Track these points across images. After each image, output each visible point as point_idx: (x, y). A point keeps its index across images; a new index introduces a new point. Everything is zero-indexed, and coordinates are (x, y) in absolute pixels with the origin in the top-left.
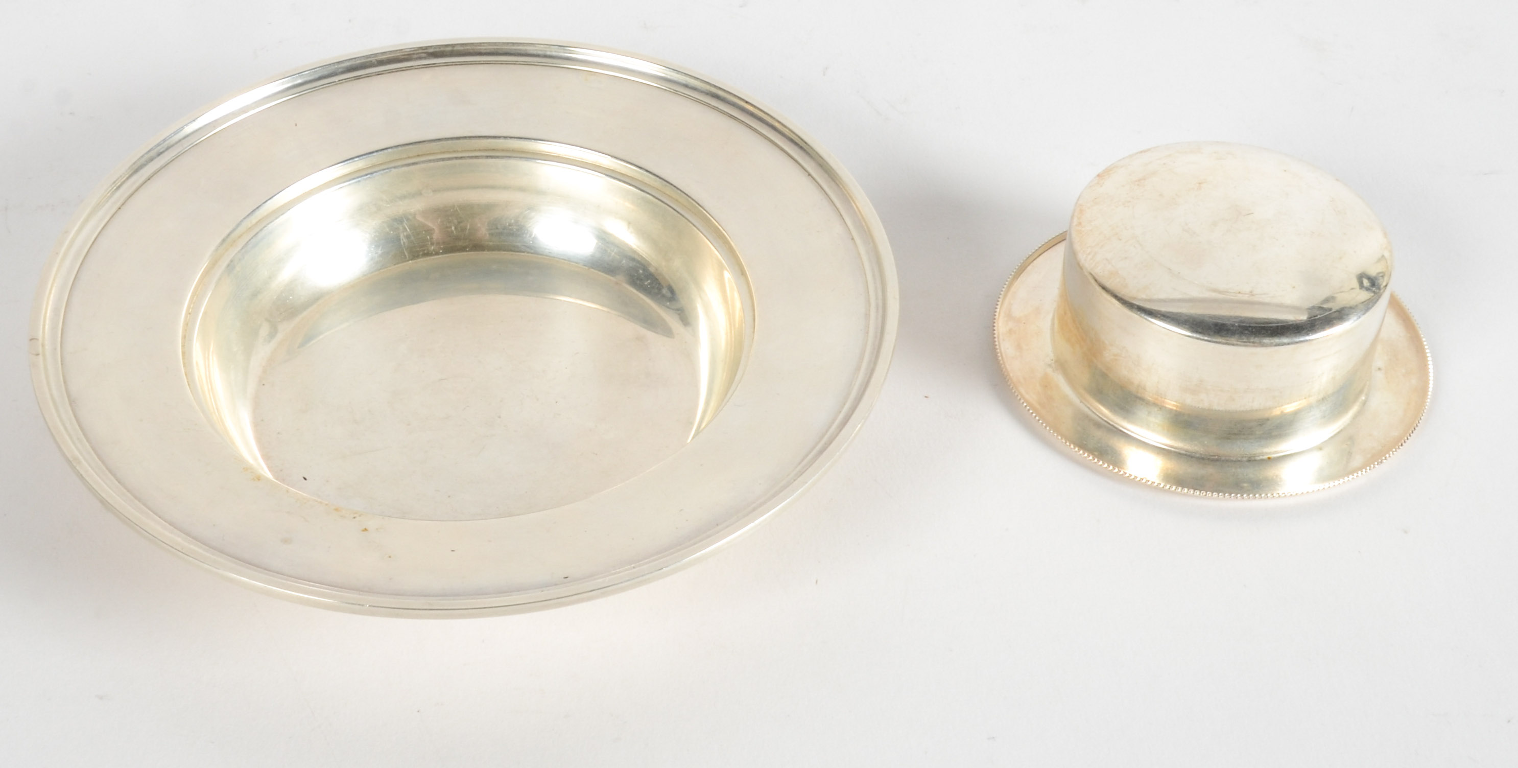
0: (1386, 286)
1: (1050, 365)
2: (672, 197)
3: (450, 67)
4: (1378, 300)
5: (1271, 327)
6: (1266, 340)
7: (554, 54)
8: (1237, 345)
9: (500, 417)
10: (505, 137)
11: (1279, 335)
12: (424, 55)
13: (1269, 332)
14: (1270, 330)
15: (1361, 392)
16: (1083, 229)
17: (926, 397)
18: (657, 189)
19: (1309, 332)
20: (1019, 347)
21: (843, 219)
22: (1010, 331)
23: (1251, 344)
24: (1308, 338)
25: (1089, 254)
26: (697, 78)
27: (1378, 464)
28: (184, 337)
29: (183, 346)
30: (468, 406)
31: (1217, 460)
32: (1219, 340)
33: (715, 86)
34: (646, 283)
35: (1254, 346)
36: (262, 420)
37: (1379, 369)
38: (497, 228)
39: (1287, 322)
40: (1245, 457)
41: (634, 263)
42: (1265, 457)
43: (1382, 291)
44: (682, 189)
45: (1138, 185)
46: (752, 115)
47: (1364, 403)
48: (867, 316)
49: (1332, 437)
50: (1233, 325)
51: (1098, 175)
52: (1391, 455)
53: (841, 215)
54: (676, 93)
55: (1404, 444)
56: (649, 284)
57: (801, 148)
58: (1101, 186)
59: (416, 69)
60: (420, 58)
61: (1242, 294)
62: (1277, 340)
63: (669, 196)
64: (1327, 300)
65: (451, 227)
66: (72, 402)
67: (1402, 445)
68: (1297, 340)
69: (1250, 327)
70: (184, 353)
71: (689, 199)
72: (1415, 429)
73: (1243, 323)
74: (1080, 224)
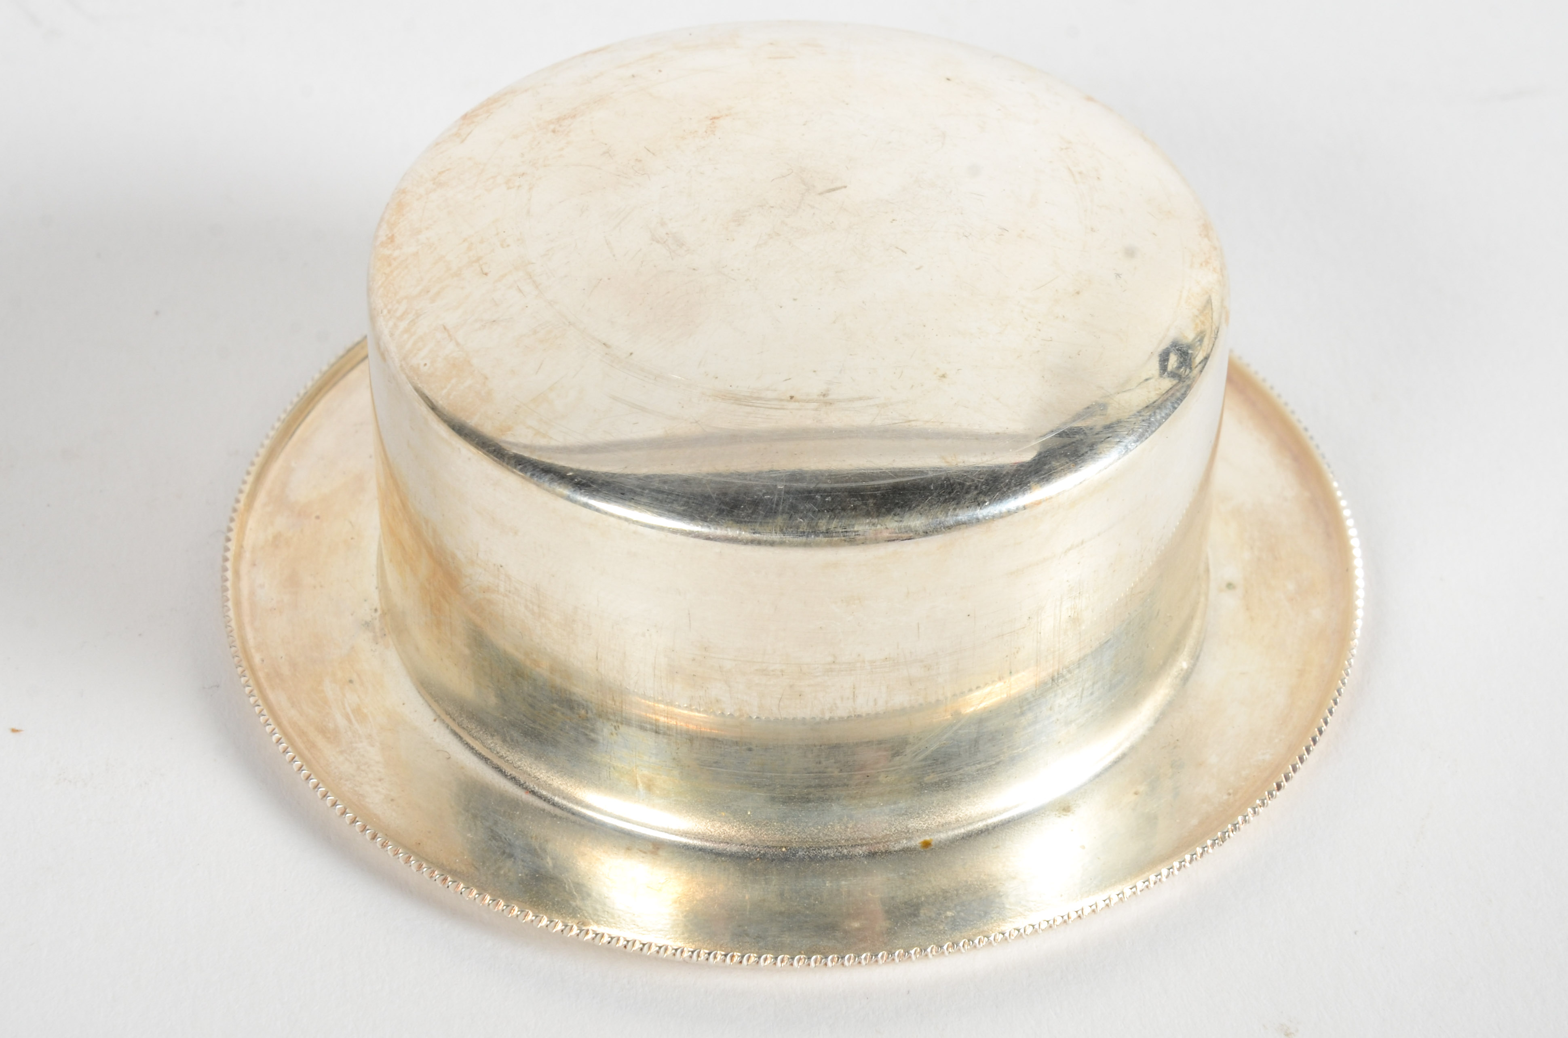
0: (1206, 359)
1: (367, 625)
4: (1184, 395)
5: (878, 488)
6: (862, 526)
8: (782, 543)
11: (898, 510)
13: (871, 502)
14: (874, 496)
15: (1175, 648)
16: (396, 253)
17: (14, 731)
19: (981, 498)
20: (293, 582)
22: (277, 541)
23: (821, 539)
24: (980, 513)
25: (401, 318)
27: (1213, 845)
31: (785, 859)
32: (732, 532)
35: (831, 544)
37: (1230, 586)
39: (922, 472)
40: (862, 845)
42: (917, 842)
43: (1196, 371)
45: (554, 131)
47: (1186, 677)
49: (1098, 776)
50: (771, 491)
51: (465, 117)
52: (1250, 817)
55: (1284, 783)
58: (463, 141)
61: (798, 401)
62: (891, 524)
64: (1088, 411)
67: (1279, 787)
68: (950, 520)
69: (818, 491)
72: (1314, 741)
73: (797, 481)
74: (392, 239)
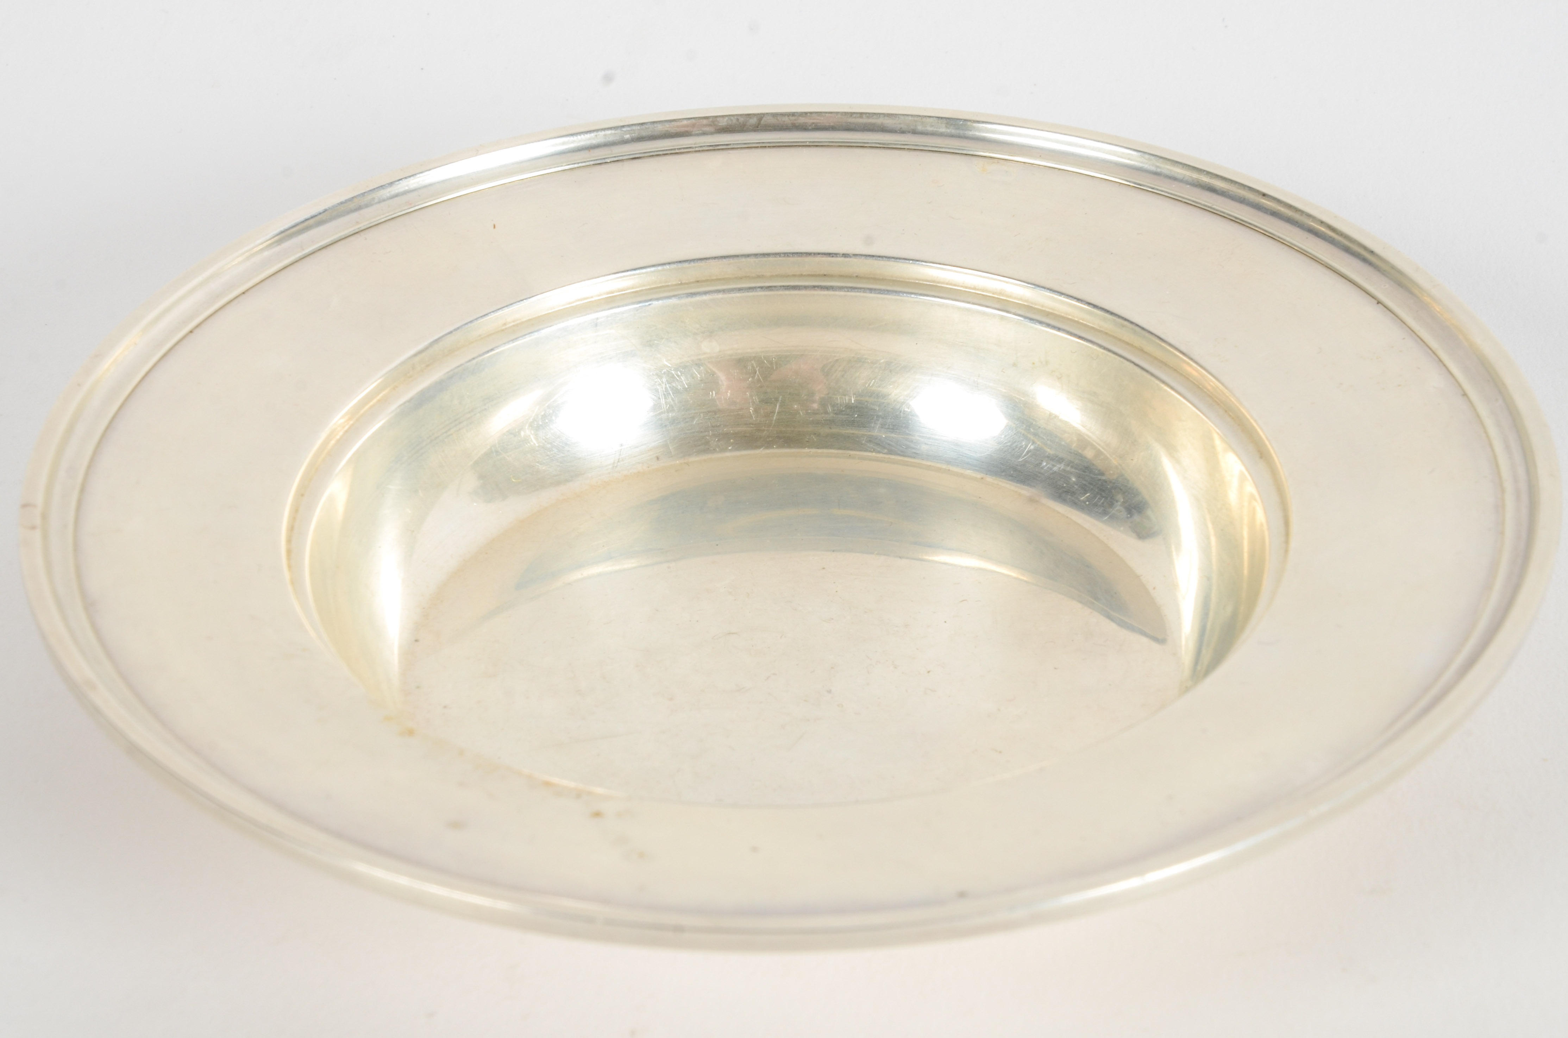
2: (1132, 345)
3: (753, 150)
7: (930, 129)
9: (830, 692)
10: (845, 255)
12: (712, 129)
18: (1106, 333)
21: (1445, 365)
26: (1177, 162)
28: (291, 529)
29: (289, 541)
30: (775, 674)
33: (1208, 173)
34: (1082, 499)
36: (418, 687)
38: (826, 413)
41: (1062, 466)
44: (1151, 329)
46: (1275, 214)
48: (1499, 507)
53: (1440, 360)
54: (1139, 188)
56: (1088, 499)
57: (1365, 260)
59: (696, 151)
60: (704, 134)
63: (1128, 344)
65: (748, 409)
66: (89, 606)
70: (289, 552)
71: (1163, 344)
